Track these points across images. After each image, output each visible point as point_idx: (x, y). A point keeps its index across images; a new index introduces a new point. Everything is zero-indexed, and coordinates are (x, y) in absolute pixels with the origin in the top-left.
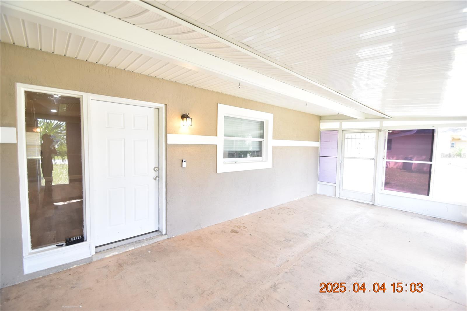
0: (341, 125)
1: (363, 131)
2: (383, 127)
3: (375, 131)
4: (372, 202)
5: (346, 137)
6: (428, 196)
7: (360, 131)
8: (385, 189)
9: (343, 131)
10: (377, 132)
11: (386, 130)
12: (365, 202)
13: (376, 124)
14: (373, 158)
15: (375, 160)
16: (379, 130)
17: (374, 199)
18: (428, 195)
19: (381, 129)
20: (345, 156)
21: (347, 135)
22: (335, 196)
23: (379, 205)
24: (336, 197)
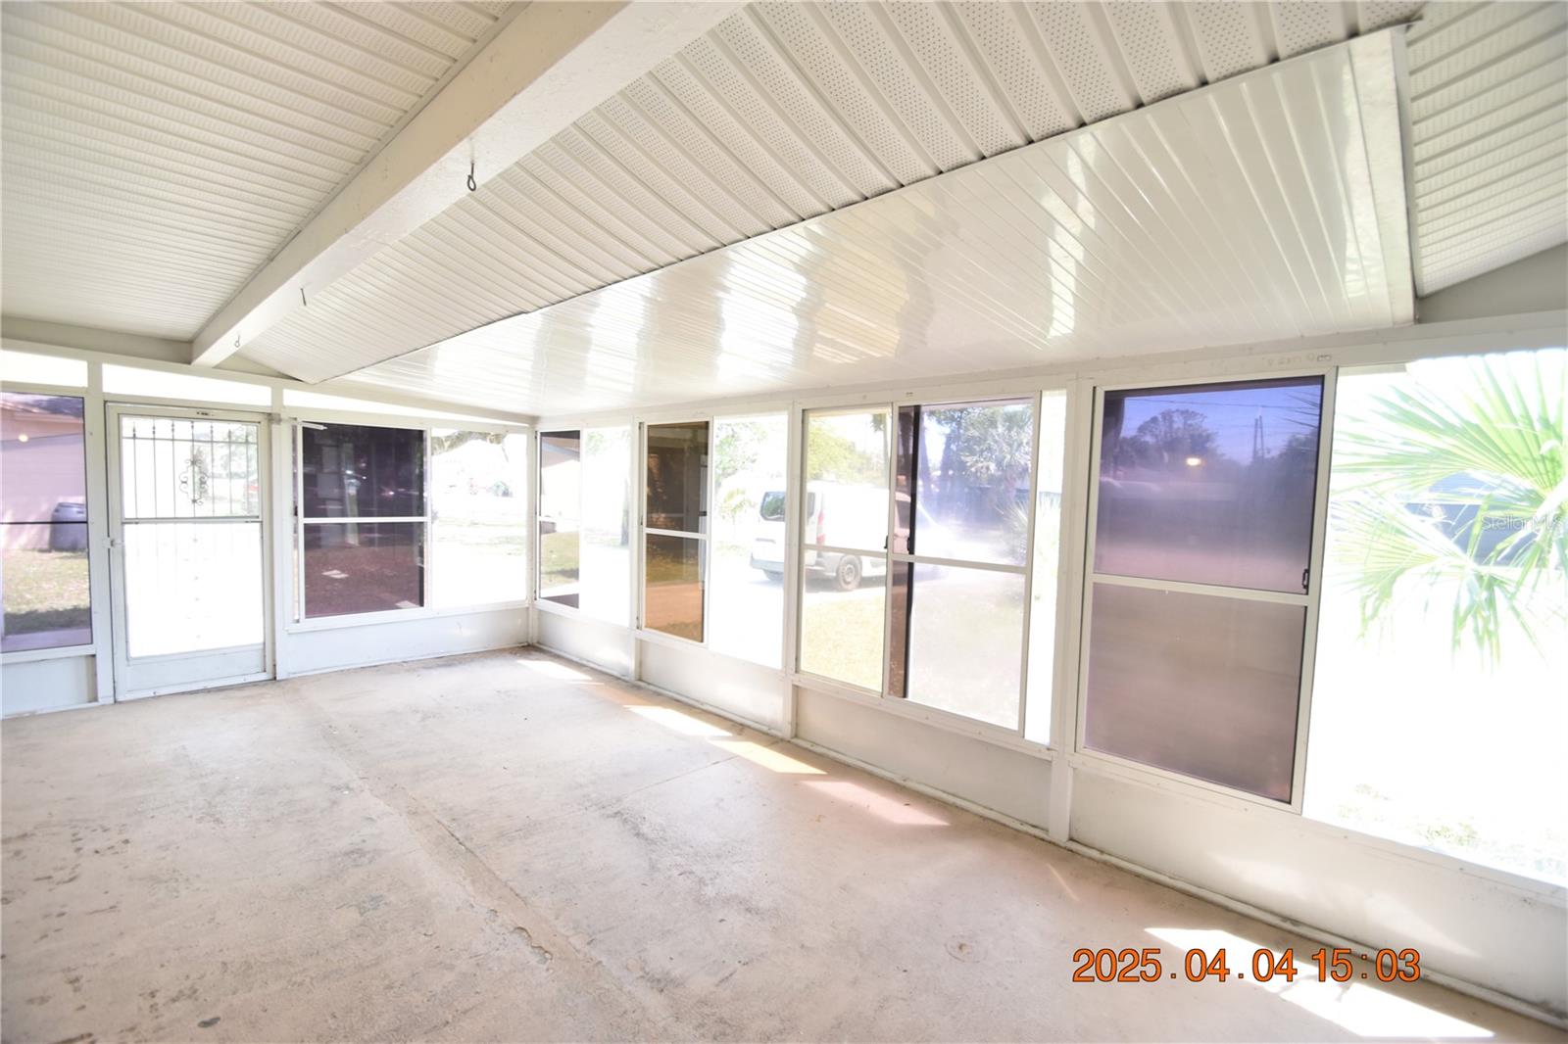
0: (95, 376)
1: (206, 414)
2: (284, 407)
3: (257, 418)
4: (265, 671)
5: (127, 432)
6: (421, 608)
7: (192, 413)
8: (306, 618)
9: (105, 402)
10: (264, 423)
11: (295, 419)
12: (240, 680)
13: (258, 395)
14: (258, 517)
15: (262, 522)
16: (271, 418)
17: (274, 660)
18: (421, 604)
19: (279, 415)
20: (129, 513)
21: (128, 424)
22: (95, 699)
23: (292, 676)
24: (101, 701)
